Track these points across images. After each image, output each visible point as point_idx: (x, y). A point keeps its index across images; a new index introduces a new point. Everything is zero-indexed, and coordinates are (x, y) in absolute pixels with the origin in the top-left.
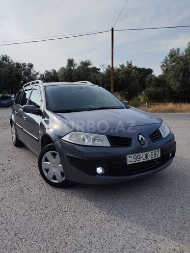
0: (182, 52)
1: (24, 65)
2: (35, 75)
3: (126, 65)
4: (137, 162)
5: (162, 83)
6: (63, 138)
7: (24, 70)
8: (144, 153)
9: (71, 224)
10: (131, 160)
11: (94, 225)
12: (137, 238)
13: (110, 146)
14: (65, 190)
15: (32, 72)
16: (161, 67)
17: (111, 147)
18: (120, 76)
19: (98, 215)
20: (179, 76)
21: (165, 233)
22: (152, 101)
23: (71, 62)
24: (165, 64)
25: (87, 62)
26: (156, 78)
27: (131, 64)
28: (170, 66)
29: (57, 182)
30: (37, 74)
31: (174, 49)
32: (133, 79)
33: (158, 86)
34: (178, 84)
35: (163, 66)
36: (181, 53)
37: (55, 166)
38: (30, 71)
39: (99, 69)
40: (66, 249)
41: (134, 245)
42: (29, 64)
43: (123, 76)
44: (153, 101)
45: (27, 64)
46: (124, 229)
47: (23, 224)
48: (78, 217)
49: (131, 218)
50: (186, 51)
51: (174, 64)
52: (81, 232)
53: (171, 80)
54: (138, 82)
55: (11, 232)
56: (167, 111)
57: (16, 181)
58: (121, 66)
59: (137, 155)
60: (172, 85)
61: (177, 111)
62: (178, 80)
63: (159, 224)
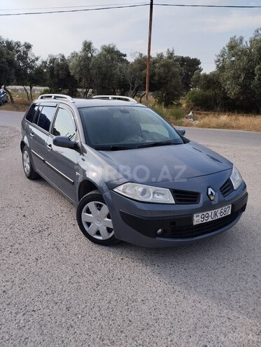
0: (246, 43)
1: (18, 44)
2: (33, 61)
3: (165, 55)
4: (205, 221)
5: (214, 83)
6: (115, 190)
7: (18, 51)
8: (213, 211)
9: (130, 296)
10: (197, 219)
11: (157, 298)
12: (208, 315)
13: (174, 202)
14: (112, 249)
15: (29, 55)
16: (216, 62)
17: (176, 204)
18: (156, 70)
19: (159, 285)
20: (239, 78)
21: (239, 309)
22: (197, 108)
23: (88, 46)
24: (221, 59)
25: (111, 47)
26: (205, 76)
27: (172, 54)
28: (228, 61)
29: (100, 238)
30: (37, 59)
31: (235, 37)
32: (174, 75)
33: (208, 88)
34: (237, 89)
35: (219, 60)
36: (244, 43)
37: (99, 220)
38: (27, 54)
39: (125, 55)
40: (132, 327)
41: (207, 323)
42: (25, 43)
43: (162, 70)
44: (199, 108)
45: (22, 43)
46: (193, 304)
47: (72, 295)
48: (136, 287)
49: (198, 290)
50: (251, 42)
51: (233, 59)
52: (144, 307)
53: (228, 82)
54: (180, 80)
55: (62, 305)
56: (219, 127)
57: (46, 233)
58: (158, 55)
59: (205, 213)
60: (228, 89)
61: (233, 128)
62: (237, 84)
63: (231, 297)
